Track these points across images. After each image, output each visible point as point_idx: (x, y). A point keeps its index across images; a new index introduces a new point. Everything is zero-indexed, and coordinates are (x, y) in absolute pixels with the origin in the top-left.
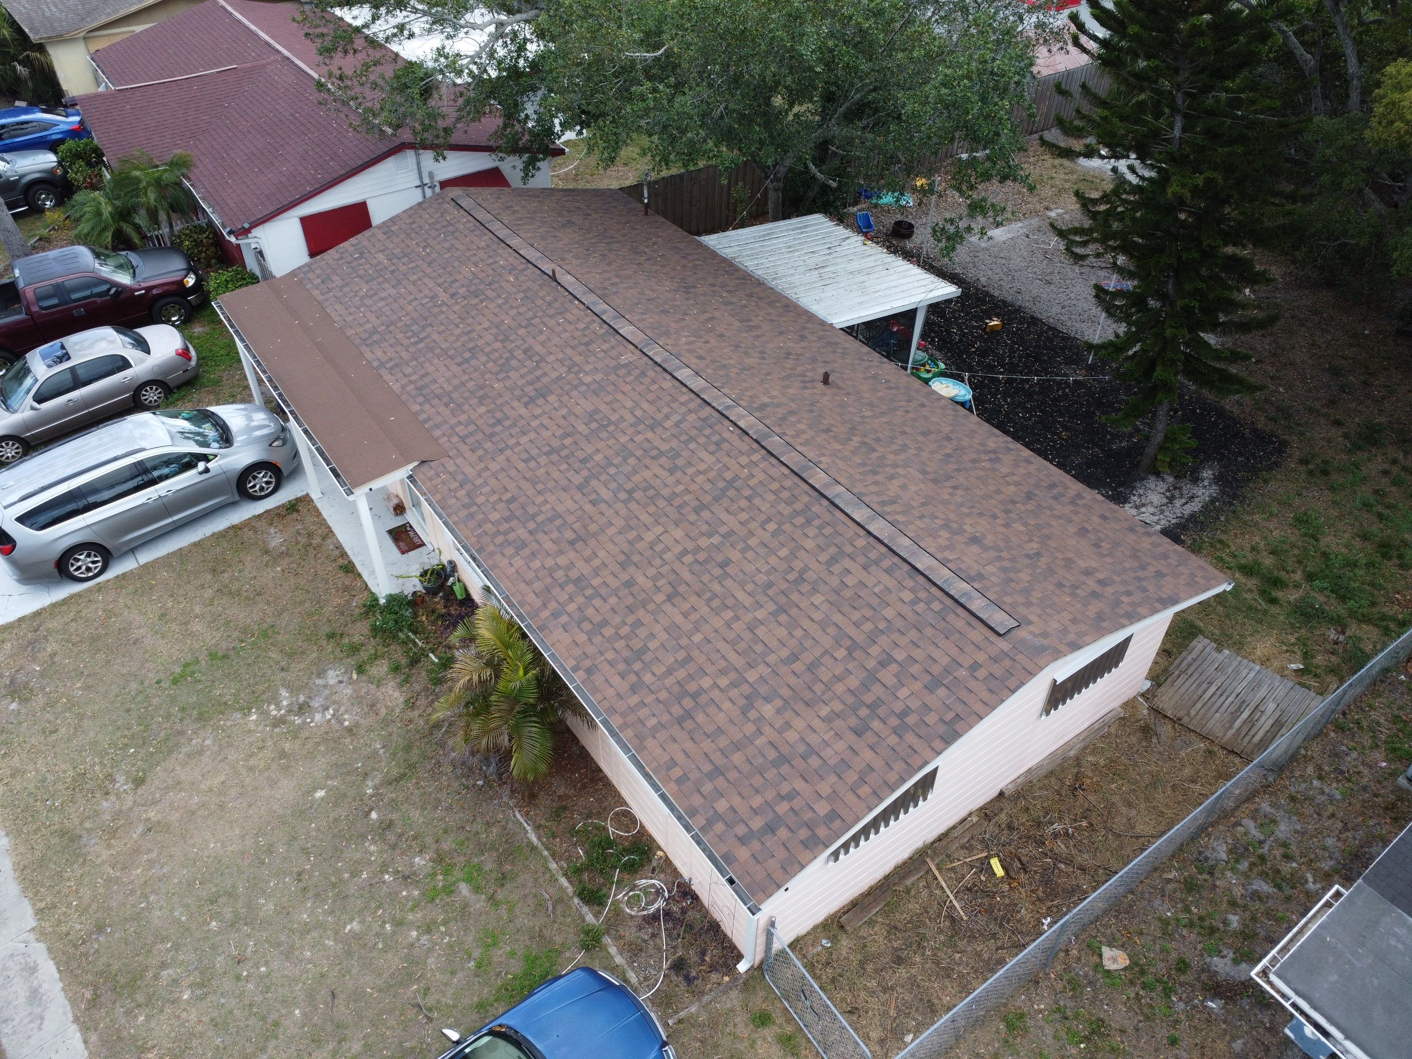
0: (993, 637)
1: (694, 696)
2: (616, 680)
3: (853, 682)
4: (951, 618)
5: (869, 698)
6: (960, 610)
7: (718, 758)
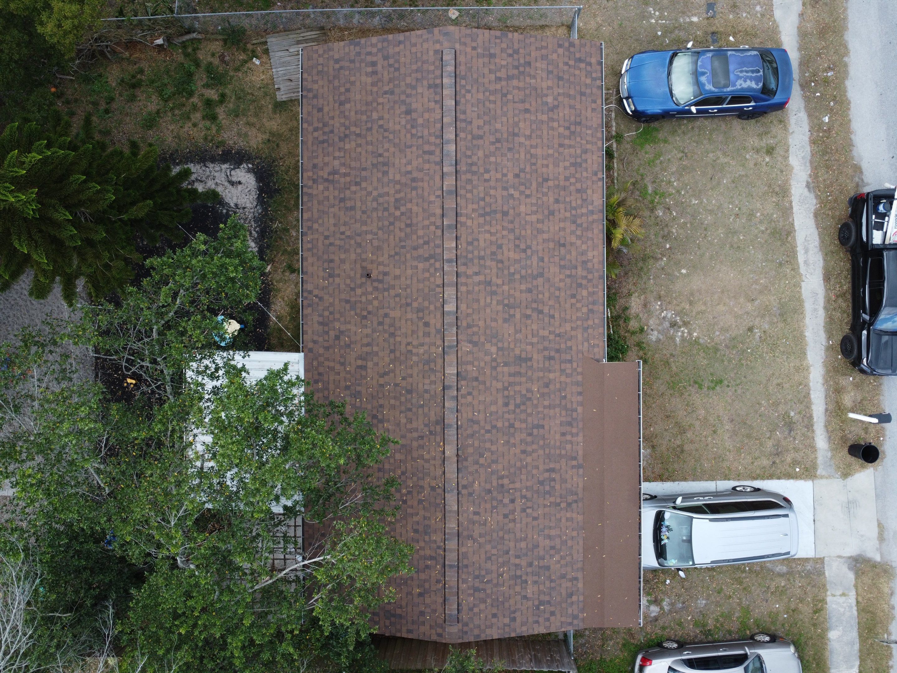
0: (458, 52)
1: (568, 128)
2: (589, 161)
3: (515, 82)
4: (463, 73)
5: (516, 72)
6: (458, 73)
7: (578, 97)
